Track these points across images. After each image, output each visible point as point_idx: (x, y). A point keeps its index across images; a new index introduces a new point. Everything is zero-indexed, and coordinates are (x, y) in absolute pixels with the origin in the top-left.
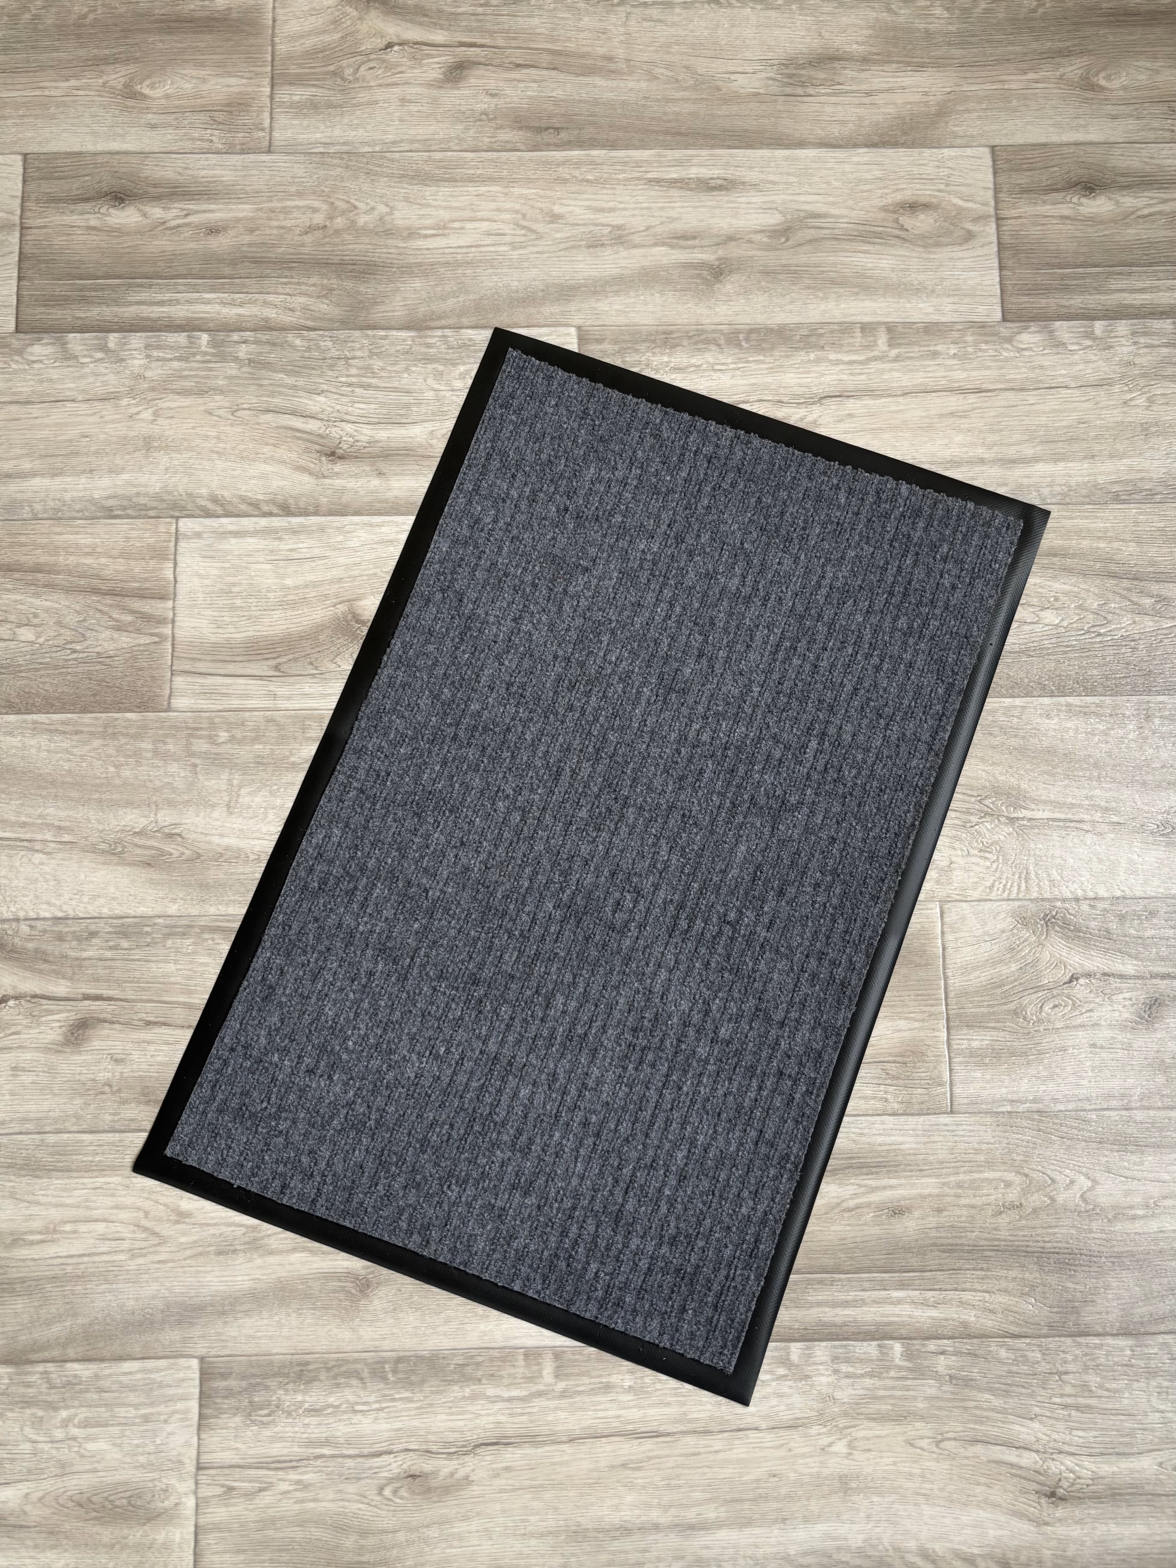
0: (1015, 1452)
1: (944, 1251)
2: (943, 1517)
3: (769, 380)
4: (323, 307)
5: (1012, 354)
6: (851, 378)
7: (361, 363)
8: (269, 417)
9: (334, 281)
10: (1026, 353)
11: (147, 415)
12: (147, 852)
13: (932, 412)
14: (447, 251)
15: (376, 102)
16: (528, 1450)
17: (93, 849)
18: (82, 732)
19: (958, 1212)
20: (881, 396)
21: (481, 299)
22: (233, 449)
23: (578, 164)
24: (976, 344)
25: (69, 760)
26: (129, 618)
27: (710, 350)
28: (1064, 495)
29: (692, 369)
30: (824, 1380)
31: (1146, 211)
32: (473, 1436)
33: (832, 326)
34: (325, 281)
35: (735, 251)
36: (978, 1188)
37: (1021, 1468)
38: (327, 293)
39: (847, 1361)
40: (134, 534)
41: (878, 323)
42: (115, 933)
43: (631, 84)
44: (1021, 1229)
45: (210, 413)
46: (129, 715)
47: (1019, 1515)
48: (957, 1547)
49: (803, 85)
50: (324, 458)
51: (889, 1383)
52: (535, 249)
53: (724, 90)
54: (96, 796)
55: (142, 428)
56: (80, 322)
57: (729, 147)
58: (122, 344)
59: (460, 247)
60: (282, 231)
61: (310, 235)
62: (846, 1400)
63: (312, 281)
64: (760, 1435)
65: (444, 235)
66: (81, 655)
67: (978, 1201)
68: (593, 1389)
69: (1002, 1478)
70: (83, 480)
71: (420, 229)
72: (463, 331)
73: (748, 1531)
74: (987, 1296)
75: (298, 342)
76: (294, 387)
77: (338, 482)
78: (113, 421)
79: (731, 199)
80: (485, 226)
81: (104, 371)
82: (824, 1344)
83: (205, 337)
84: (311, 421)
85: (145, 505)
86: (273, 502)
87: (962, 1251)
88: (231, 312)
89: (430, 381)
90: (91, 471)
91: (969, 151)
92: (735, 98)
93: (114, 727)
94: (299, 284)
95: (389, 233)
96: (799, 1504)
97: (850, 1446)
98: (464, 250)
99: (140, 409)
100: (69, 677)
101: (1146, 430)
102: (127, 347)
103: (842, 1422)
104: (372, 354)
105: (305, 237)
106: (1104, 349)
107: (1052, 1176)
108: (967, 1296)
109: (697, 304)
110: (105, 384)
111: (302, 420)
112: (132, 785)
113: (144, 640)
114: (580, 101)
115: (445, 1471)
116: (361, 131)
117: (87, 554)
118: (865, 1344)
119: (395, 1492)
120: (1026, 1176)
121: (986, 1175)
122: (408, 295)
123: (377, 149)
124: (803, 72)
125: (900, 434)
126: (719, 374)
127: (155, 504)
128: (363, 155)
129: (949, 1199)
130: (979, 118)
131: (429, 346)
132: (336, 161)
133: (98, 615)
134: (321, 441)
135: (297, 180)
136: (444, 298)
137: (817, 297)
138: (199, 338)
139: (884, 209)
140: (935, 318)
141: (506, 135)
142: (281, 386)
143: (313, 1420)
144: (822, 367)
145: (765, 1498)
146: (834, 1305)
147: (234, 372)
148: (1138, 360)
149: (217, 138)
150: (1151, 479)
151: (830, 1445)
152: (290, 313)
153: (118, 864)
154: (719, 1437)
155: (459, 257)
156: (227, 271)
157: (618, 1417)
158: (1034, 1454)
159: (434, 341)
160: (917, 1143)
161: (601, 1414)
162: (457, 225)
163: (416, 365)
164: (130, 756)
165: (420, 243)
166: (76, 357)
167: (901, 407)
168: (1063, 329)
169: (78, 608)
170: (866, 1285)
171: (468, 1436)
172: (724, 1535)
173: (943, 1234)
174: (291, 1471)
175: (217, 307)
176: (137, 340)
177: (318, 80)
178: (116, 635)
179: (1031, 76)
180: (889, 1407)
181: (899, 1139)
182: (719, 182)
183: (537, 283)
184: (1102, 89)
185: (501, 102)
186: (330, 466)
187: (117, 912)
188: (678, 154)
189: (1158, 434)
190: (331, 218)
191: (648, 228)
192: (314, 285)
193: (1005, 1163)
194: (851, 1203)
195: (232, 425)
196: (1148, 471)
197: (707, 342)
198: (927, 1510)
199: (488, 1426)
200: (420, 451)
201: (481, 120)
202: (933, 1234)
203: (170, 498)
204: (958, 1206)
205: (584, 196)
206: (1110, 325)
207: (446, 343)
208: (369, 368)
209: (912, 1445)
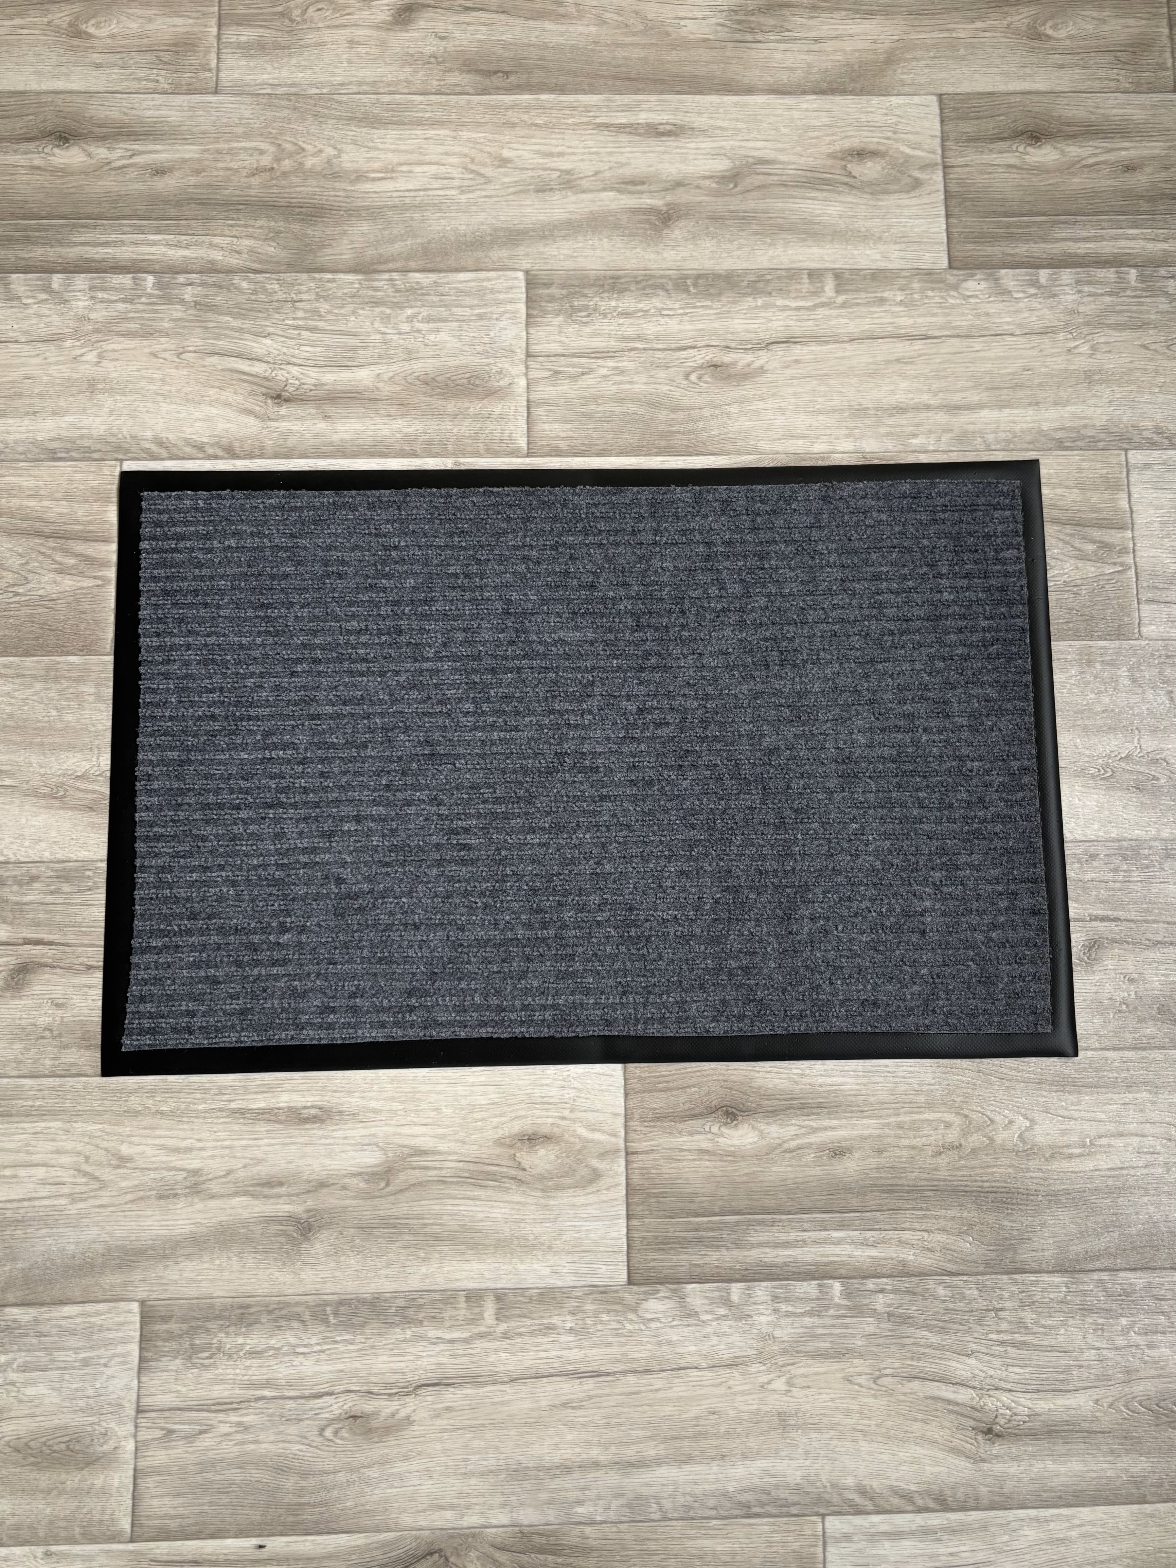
0: (952, 1388)
1: (883, 1192)
2: (881, 1453)
3: (716, 325)
4: (270, 249)
5: (958, 301)
6: (799, 324)
7: (308, 306)
8: (215, 359)
9: (282, 224)
10: (972, 300)
11: (91, 357)
12: (89, 796)
13: (879, 359)
14: (395, 194)
15: (324, 44)
16: (469, 1391)
17: (35, 793)
18: (23, 675)
19: (898, 1153)
20: (827, 342)
21: (429, 242)
22: (179, 391)
23: (527, 108)
24: (922, 291)
25: (11, 704)
26: (72, 561)
27: (658, 296)
28: (1008, 441)
29: (640, 314)
30: (763, 1319)
31: (1091, 161)
32: (414, 1377)
33: (779, 272)
34: (273, 224)
35: (682, 197)
36: (918, 1129)
37: (957, 1404)
38: (274, 236)
39: (787, 1300)
40: (78, 476)
41: (826, 269)
42: (58, 877)
43: (580, 29)
44: (959, 1169)
45: (154, 355)
46: (72, 659)
47: (956, 1451)
48: (895, 1483)
49: (752, 31)
50: (269, 401)
51: (828, 1321)
52: (483, 193)
53: (674, 36)
54: (38, 740)
55: (85, 370)
56: (24, 263)
57: (679, 93)
58: (67, 286)
59: (408, 191)
60: (229, 173)
61: (257, 177)
62: (786, 1339)
63: (260, 223)
64: (699, 1373)
65: (392, 178)
66: (23, 599)
67: (918, 1142)
68: (534, 1331)
69: (939, 1414)
70: (26, 422)
71: (368, 172)
72: (411, 274)
73: (688, 1468)
74: (926, 1234)
75: (244, 285)
76: (240, 330)
77: (284, 425)
78: (57, 363)
79: (680, 144)
80: (433, 169)
81: (48, 312)
82: (764, 1284)
83: (150, 279)
84: (257, 364)
85: (89, 448)
86: (218, 445)
87: (902, 1191)
88: (177, 254)
89: (377, 325)
90: (35, 413)
91: (916, 99)
92: (684, 44)
93: (57, 670)
94: (246, 226)
95: (336, 176)
96: (738, 1441)
97: (790, 1383)
98: (412, 194)
99: (84, 350)
100: (11, 621)
101: (1090, 378)
102: (70, 288)
103: (782, 1360)
104: (319, 297)
105: (252, 179)
106: (1049, 297)
107: (992, 1116)
108: (906, 1235)
109: (644, 250)
110: (48, 325)
111: (248, 362)
112: (74, 728)
113: (88, 583)
114: (529, 45)
115: (388, 1411)
116: (309, 72)
117: (30, 496)
118: (805, 1283)
119: (336, 1433)
120: (966, 1116)
121: (927, 1116)
122: (355, 239)
123: (325, 91)
124: (753, 18)
125: (847, 380)
126: (666, 319)
127: (99, 446)
128: (310, 97)
129: (889, 1140)
130: (927, 66)
131: (376, 289)
132: (283, 103)
133: (41, 558)
134: (267, 383)
135: (244, 121)
136: (392, 241)
137: (765, 243)
138: (145, 280)
139: (832, 156)
140: (882, 265)
141: (455, 78)
142: (228, 328)
143: (255, 1362)
144: (769, 314)
145: (704, 1435)
146: (777, 1245)
147: (179, 314)
148: (1082, 309)
149: (164, 81)
150: (1094, 426)
151: (769, 1382)
152: (237, 256)
153: (61, 808)
154: (660, 1376)
155: (407, 200)
156: (173, 212)
157: (558, 1357)
158: (971, 1391)
159: (381, 284)
160: (858, 1084)
161: (542, 1355)
162: (405, 168)
163: (363, 309)
164: (72, 700)
165: (368, 186)
166: (19, 298)
167: (847, 354)
168: (1009, 278)
169: (20, 551)
170: (807, 1225)
171: (409, 1377)
172: (664, 1473)
173: (883, 1175)
174: (231, 1413)
175: (163, 249)
176: (81, 281)
177: (266, 21)
178: (59, 578)
179: (979, 24)
180: (828, 1345)
181: (839, 1080)
182: (668, 127)
183: (485, 227)
184: (1049, 37)
185: (450, 46)
186: (276, 409)
187: (58, 856)
188: (627, 99)
189: (1100, 382)
190: (278, 160)
191: (597, 173)
192: (261, 227)
193: (944, 1104)
194: (793, 1144)
195: (177, 368)
196: (1091, 418)
197: (655, 287)
198: (865, 1446)
199: (429, 1367)
200: (367, 394)
201: (429, 63)
202: (874, 1174)
203: (113, 440)
204: (899, 1147)
205: (533, 140)
206: (1055, 274)
207: (394, 286)
208: (316, 312)
209: (850, 1382)
